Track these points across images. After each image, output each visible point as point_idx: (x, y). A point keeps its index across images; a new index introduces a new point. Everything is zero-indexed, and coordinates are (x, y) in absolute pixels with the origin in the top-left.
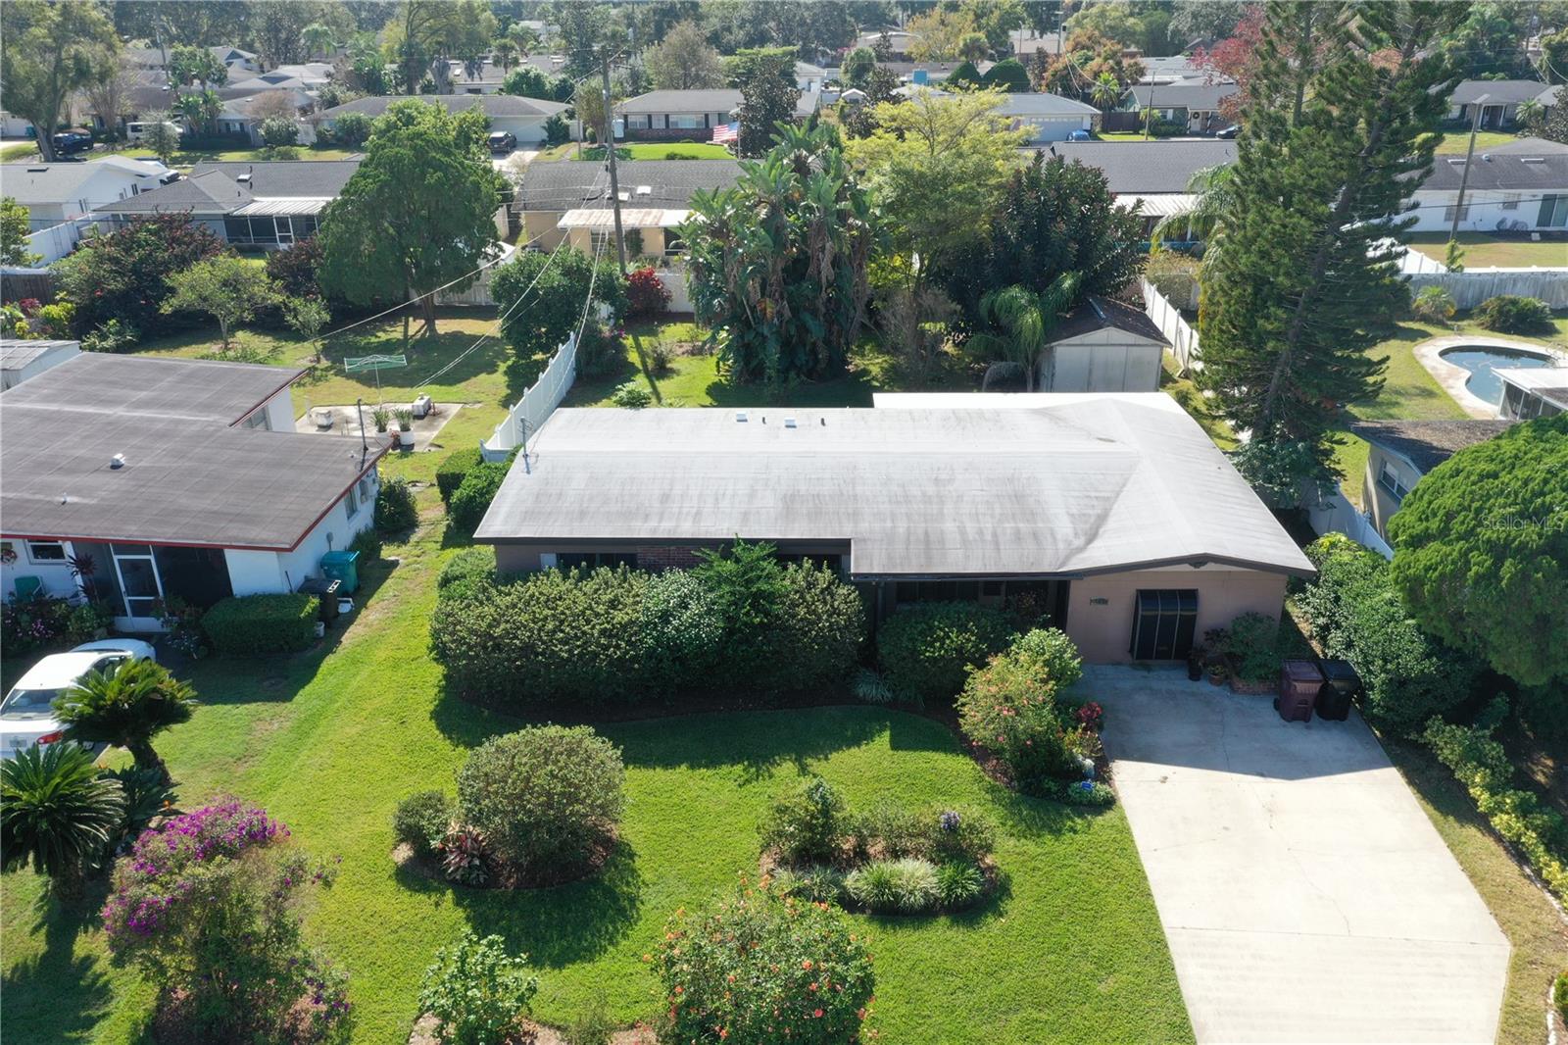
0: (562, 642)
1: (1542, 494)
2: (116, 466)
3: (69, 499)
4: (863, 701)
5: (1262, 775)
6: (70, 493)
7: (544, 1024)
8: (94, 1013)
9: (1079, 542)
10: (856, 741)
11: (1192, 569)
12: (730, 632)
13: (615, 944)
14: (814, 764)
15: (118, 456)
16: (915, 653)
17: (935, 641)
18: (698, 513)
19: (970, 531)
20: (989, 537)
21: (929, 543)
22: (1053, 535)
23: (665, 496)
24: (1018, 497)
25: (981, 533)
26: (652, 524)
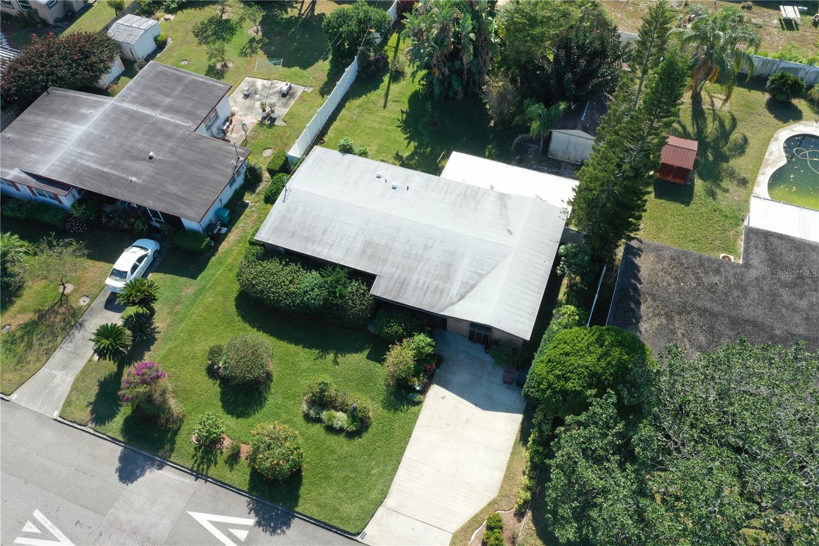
0: (272, 293)
1: (572, 372)
2: (151, 158)
3: (133, 179)
4: (369, 332)
6: (134, 175)
7: (228, 436)
9: (455, 299)
12: (325, 304)
13: (254, 414)
14: (340, 359)
15: (151, 154)
17: (390, 326)
18: (332, 245)
19: (421, 282)
20: (425, 287)
21: (403, 285)
22: (449, 292)
23: (325, 230)
24: (450, 265)
25: (424, 284)
26: (314, 247)
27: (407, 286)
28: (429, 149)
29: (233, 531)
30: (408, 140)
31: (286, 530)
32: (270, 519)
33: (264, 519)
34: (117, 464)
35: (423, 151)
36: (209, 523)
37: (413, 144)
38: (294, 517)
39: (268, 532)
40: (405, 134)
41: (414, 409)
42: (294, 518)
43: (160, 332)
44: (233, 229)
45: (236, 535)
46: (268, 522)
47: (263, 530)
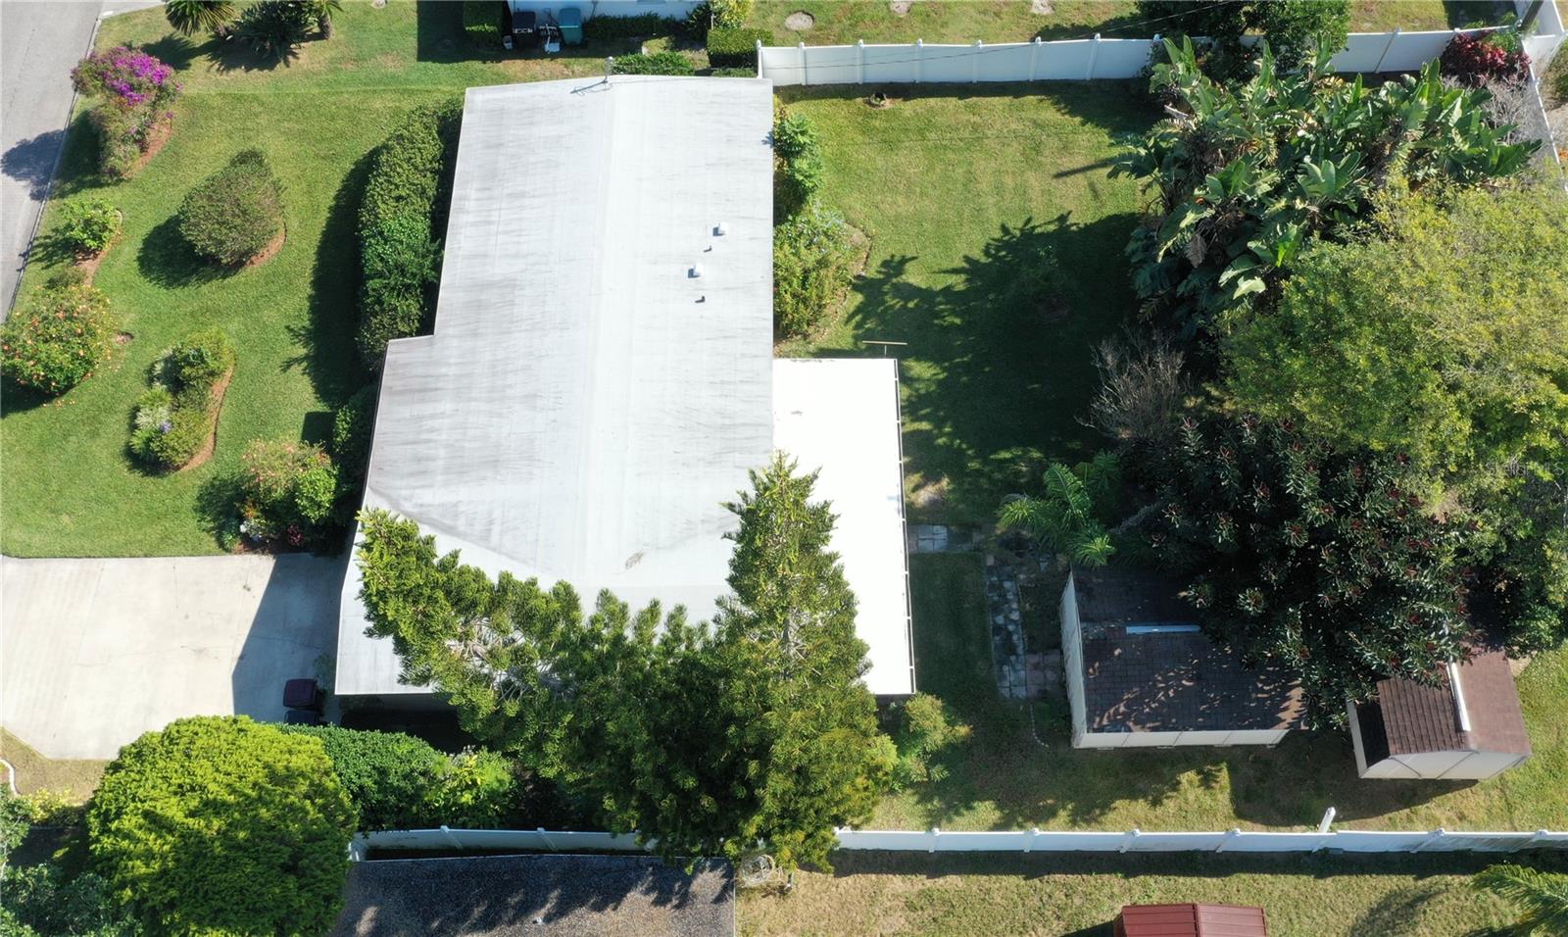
7: (101, 262)
18: (489, 223)
19: (436, 423)
20: (424, 436)
21: (424, 391)
22: (423, 487)
23: (522, 195)
24: (494, 463)
25: (431, 430)
26: (473, 194)
27: (423, 401)
28: (958, 321)
30: (965, 265)
34: (31, 136)
35: (943, 311)
37: (958, 282)
40: (987, 253)
41: (210, 542)
43: (288, 66)
44: (559, 60)
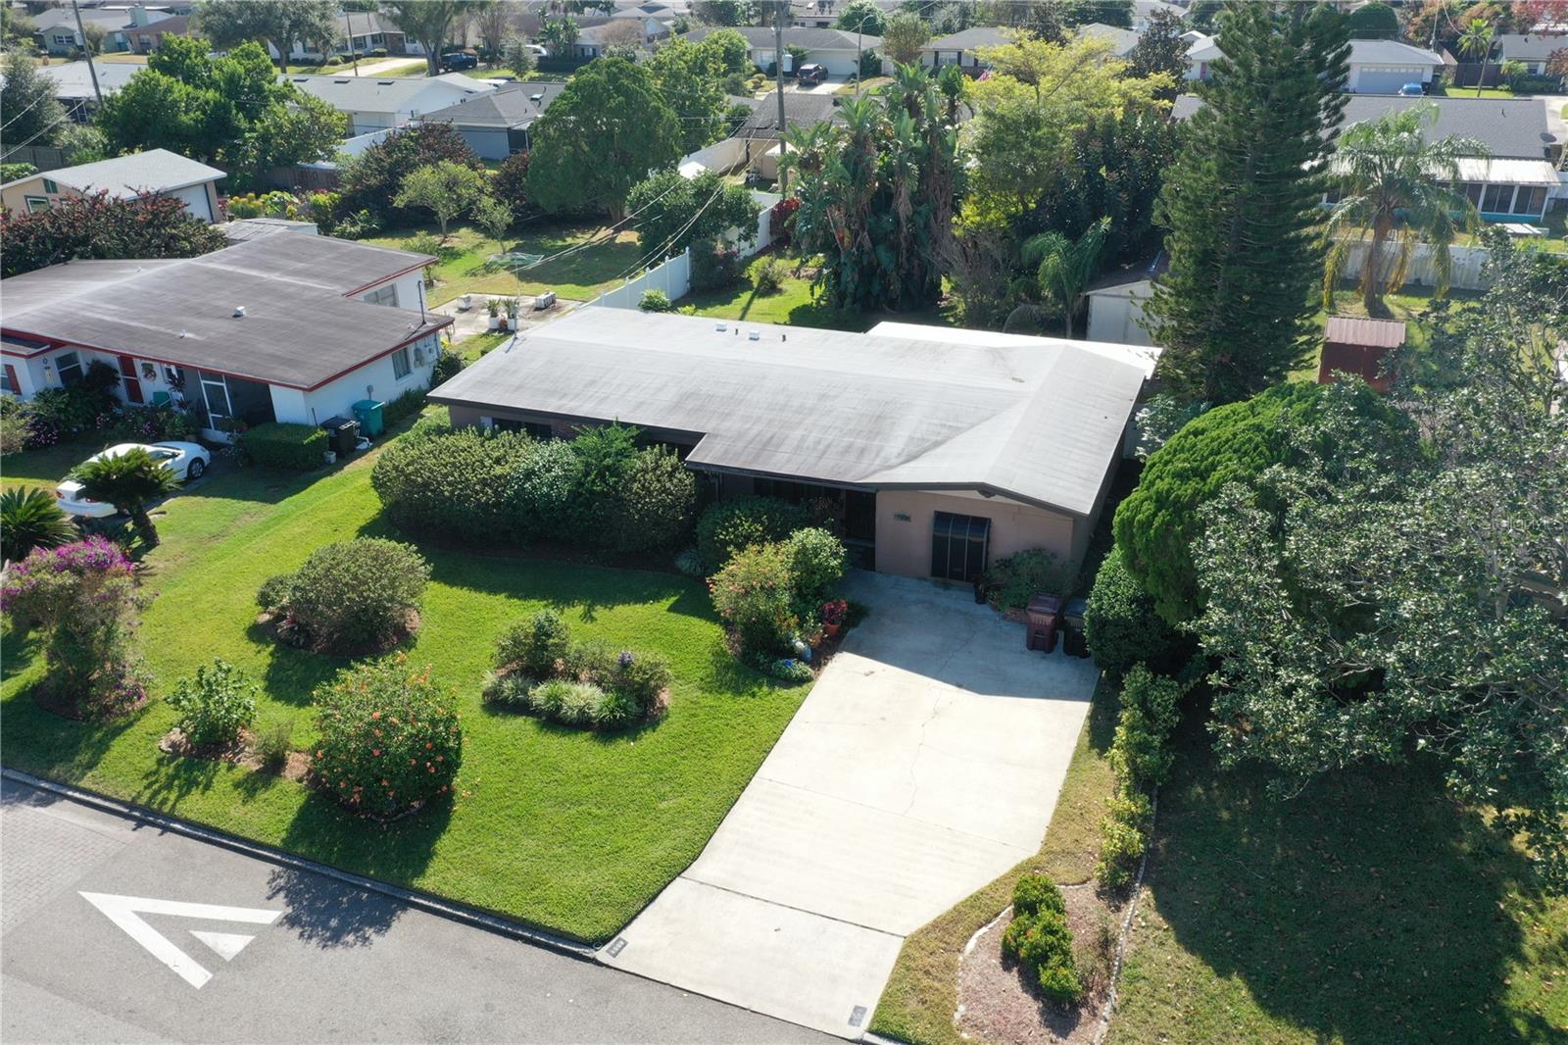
0: (450, 484)
2: (237, 316)
3: (186, 335)
5: (960, 686)
6: (189, 331)
8: (12, 672)
9: (894, 461)
10: (642, 599)
11: (982, 498)
12: (572, 496)
14: (600, 612)
15: (240, 308)
16: (714, 534)
18: (606, 397)
19: (811, 440)
20: (821, 447)
21: (767, 445)
22: (878, 452)
23: (592, 382)
24: (880, 418)
25: (818, 443)
26: (563, 402)
27: (778, 446)
29: (207, 937)
31: (374, 937)
32: (332, 910)
33: (311, 910)
36: (137, 917)
38: (407, 905)
39: (314, 941)
41: (789, 692)
42: (404, 909)
45: (210, 944)
46: (323, 918)
47: (301, 935)
